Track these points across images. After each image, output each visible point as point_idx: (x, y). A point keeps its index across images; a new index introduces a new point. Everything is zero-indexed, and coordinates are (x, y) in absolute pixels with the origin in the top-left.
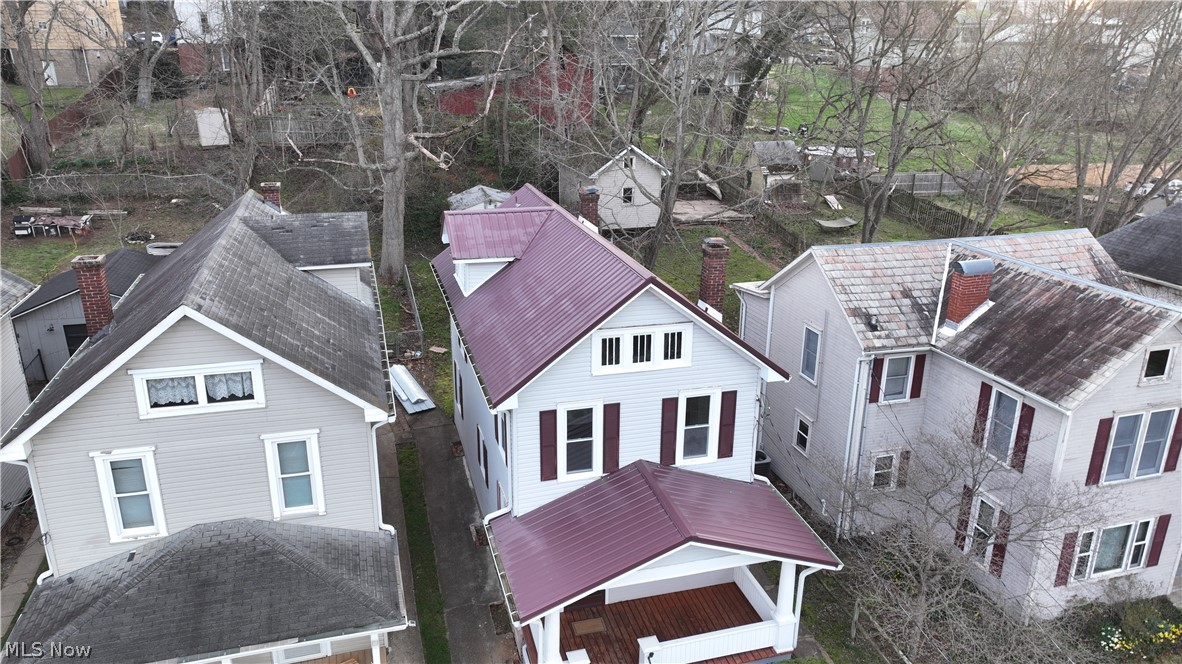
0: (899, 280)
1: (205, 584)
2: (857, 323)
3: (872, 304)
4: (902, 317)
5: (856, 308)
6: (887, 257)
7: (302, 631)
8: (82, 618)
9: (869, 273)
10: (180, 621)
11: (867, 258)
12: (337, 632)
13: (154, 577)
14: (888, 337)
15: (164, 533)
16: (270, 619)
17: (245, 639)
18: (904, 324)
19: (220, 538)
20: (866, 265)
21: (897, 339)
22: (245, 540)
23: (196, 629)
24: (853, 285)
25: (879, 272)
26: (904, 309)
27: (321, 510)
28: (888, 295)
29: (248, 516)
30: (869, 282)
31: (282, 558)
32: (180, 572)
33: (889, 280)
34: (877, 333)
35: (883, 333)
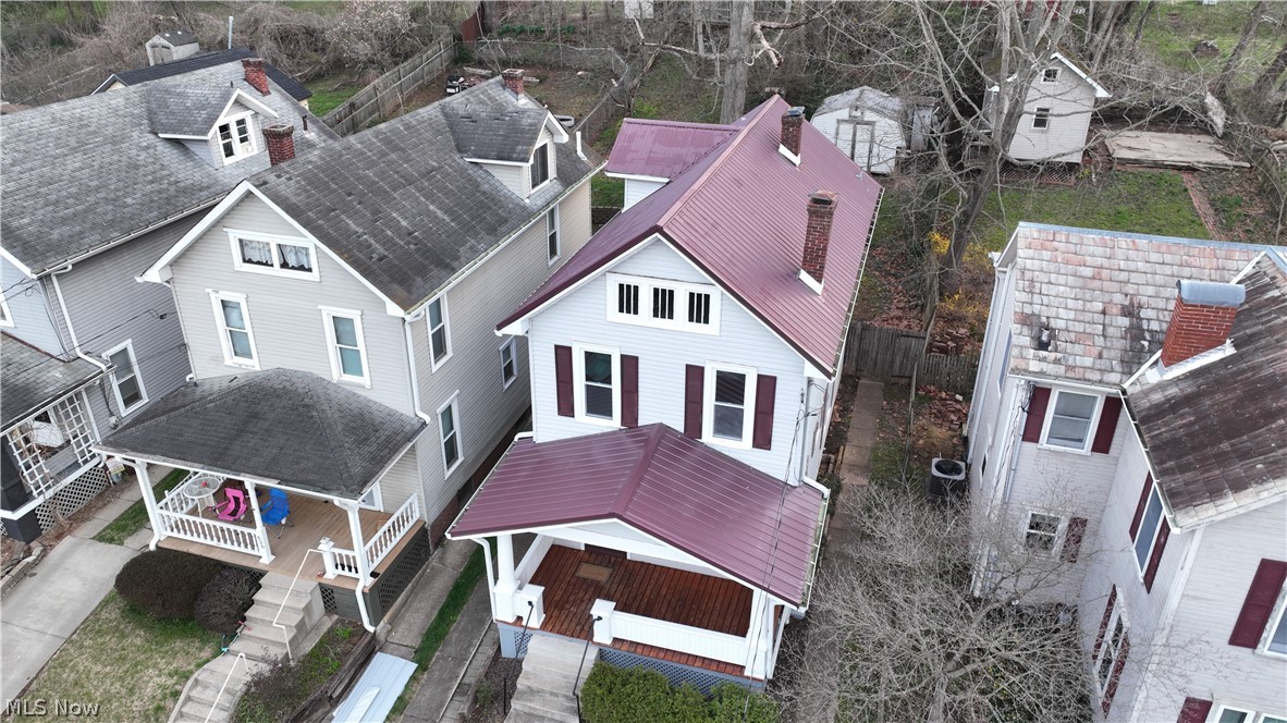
0: (1130, 289)
1: (255, 416)
2: (1020, 334)
3: (1063, 313)
4: (1100, 341)
5: (1033, 314)
6: (1133, 254)
7: (285, 477)
8: (172, 414)
9: (1088, 272)
10: (224, 438)
11: (1099, 251)
12: (309, 487)
13: (229, 400)
14: (1057, 361)
15: (258, 368)
16: (274, 459)
17: (249, 467)
18: (1096, 351)
19: (287, 384)
20: (1089, 260)
21: (1070, 368)
22: (301, 391)
23: (227, 448)
24: (1050, 283)
25: (1105, 273)
26: (1110, 331)
27: (368, 384)
28: (1100, 306)
29: (315, 372)
30: (1080, 282)
31: (315, 414)
32: (246, 402)
33: (1115, 287)
34: (1043, 353)
35: (1052, 356)
